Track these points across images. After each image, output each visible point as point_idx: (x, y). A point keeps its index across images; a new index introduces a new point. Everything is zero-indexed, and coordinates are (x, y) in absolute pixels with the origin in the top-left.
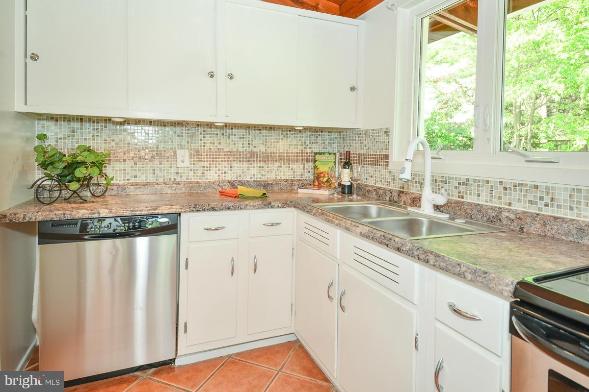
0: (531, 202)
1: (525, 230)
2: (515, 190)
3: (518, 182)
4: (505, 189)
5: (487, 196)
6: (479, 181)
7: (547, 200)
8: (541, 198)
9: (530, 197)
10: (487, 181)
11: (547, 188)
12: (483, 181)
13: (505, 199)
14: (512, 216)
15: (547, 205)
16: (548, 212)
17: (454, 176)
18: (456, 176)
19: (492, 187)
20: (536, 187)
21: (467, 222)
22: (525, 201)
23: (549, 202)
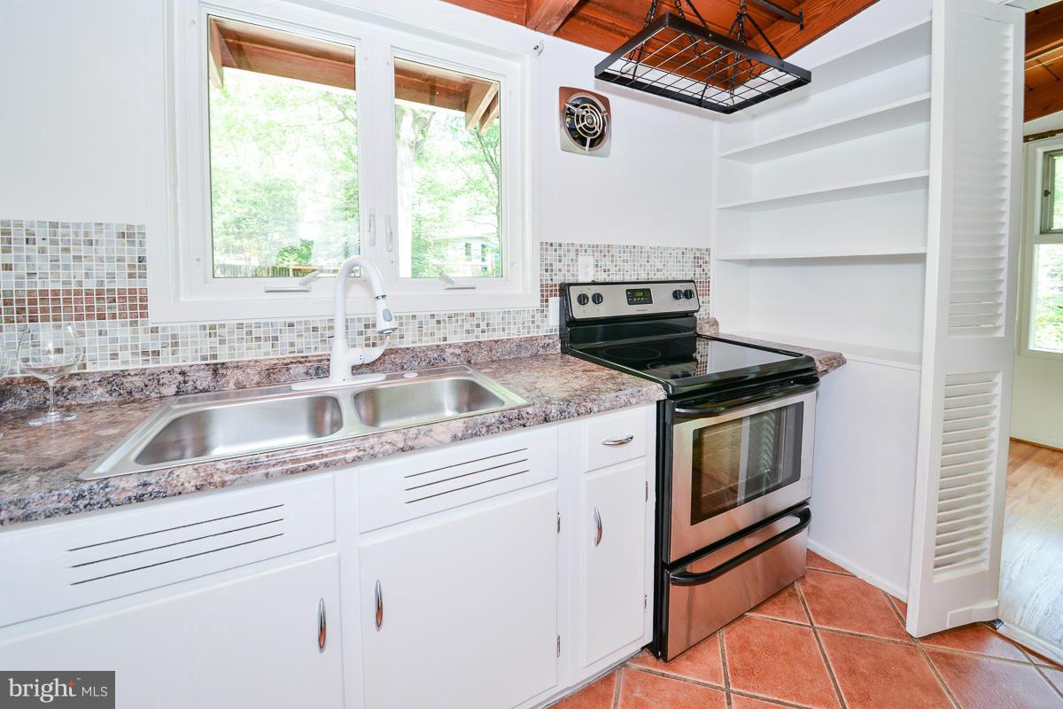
0: (468, 332)
1: (472, 362)
2: (450, 322)
3: (453, 312)
4: (439, 322)
5: (414, 335)
6: (401, 318)
7: (483, 326)
8: (478, 326)
9: (467, 326)
10: (414, 317)
11: (483, 314)
12: (407, 317)
13: (439, 334)
14: (458, 351)
15: (483, 332)
16: (484, 338)
17: (356, 317)
18: (360, 316)
19: (421, 323)
20: (473, 315)
21: (388, 378)
22: (462, 333)
23: (485, 327)
